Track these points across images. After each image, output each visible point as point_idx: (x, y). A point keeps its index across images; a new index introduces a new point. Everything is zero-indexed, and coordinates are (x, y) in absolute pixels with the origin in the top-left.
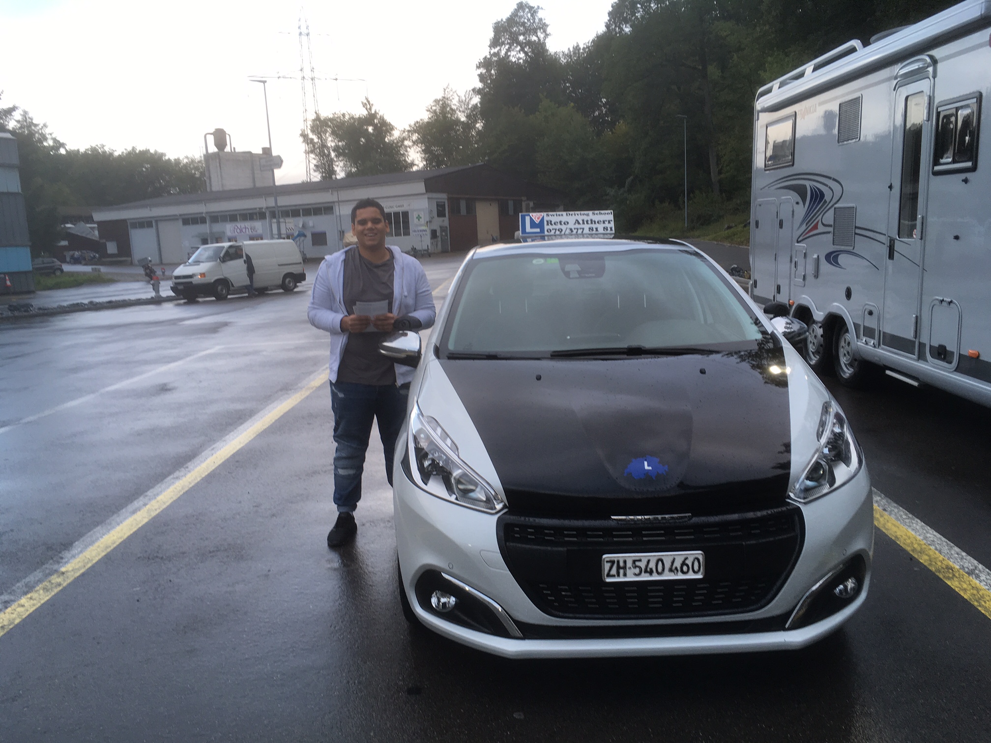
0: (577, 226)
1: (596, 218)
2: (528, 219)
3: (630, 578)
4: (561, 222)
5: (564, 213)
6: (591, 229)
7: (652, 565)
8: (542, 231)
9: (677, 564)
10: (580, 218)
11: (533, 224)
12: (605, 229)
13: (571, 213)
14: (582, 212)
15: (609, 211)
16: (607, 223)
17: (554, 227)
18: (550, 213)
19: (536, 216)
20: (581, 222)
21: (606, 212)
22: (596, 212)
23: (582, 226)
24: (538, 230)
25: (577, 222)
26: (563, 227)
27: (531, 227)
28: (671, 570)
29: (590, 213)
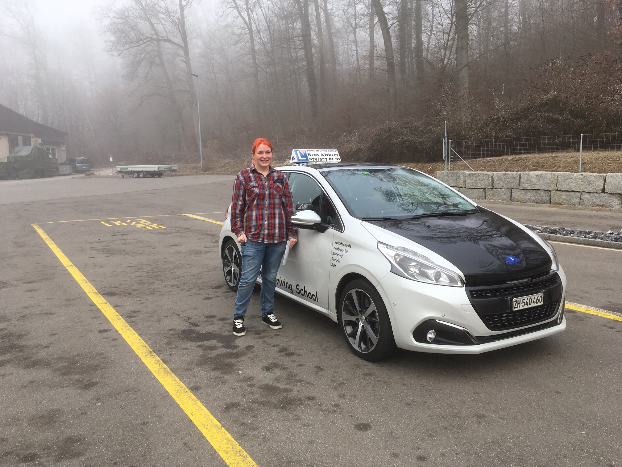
2: (298, 152)
3: (522, 308)
7: (528, 301)
9: (535, 300)
28: (533, 303)
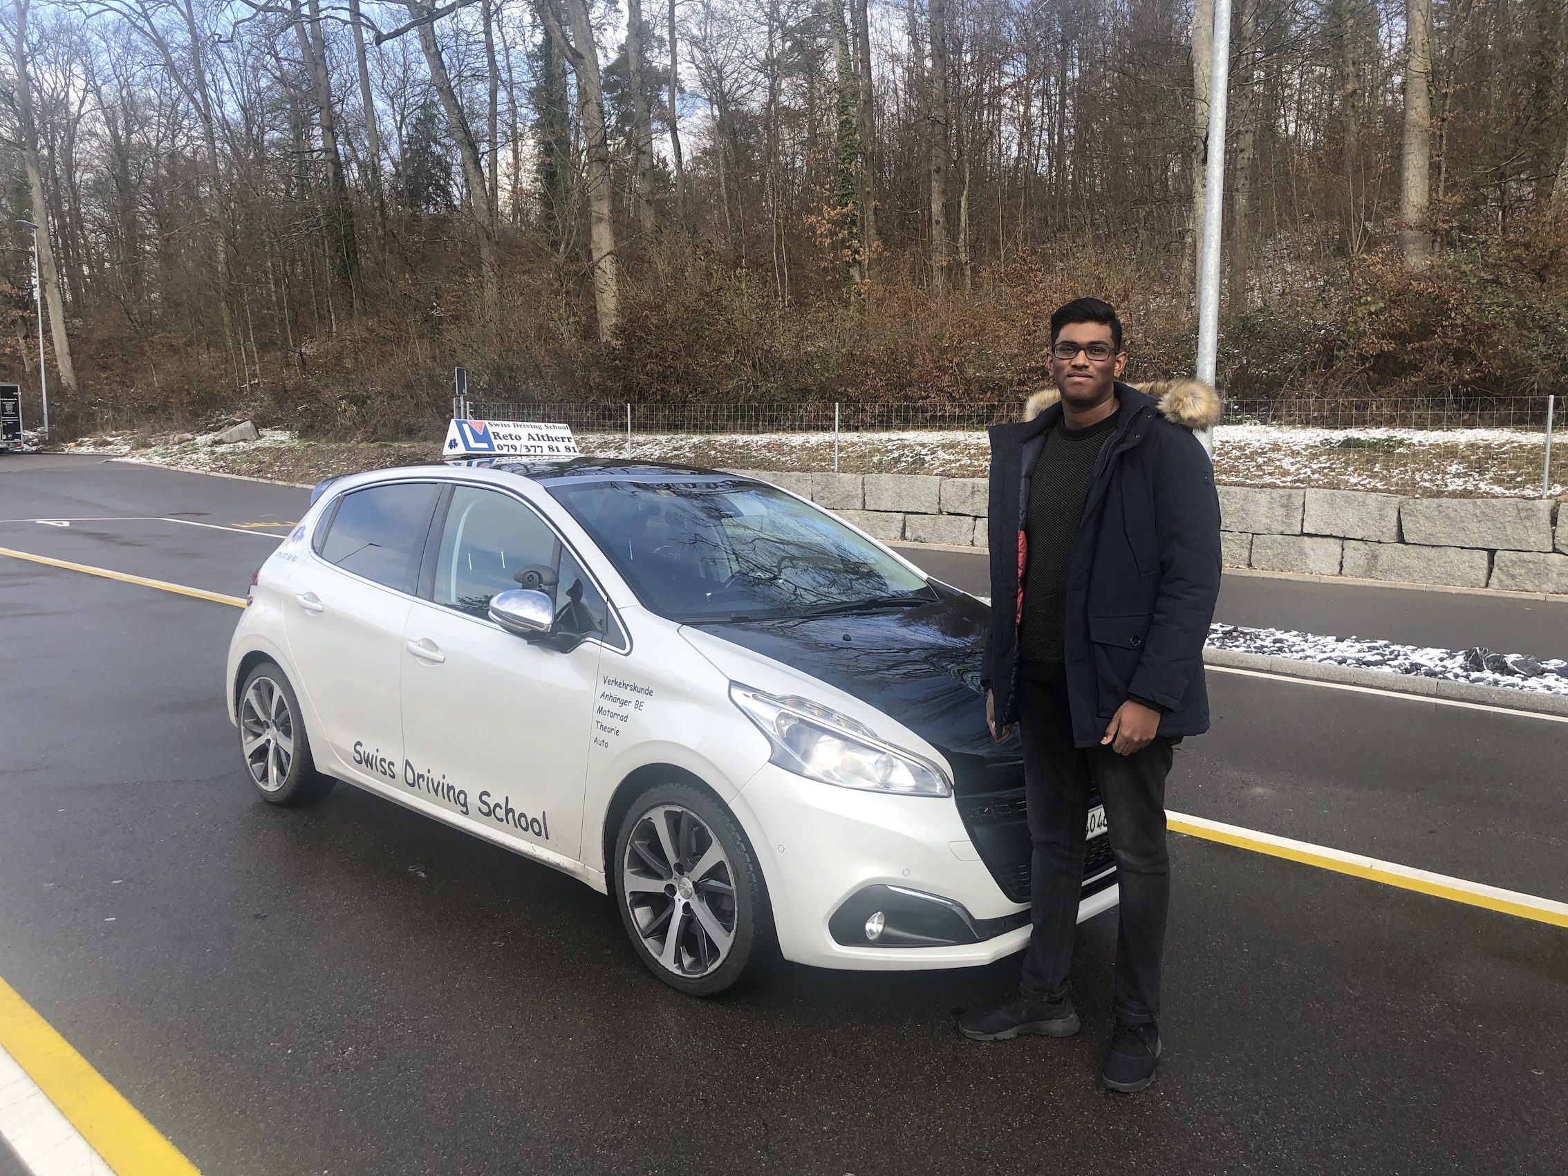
0: (532, 443)
1: (553, 433)
4: (510, 435)
5: (511, 423)
6: (551, 448)
8: (491, 447)
10: (534, 432)
11: (478, 438)
12: (567, 449)
13: (519, 423)
14: (533, 424)
15: (564, 425)
16: (566, 440)
17: (503, 442)
18: (493, 422)
19: (478, 424)
20: (536, 438)
21: (562, 425)
22: (549, 425)
23: (537, 443)
24: (485, 445)
25: (531, 437)
26: (515, 442)
27: (476, 441)
29: (542, 425)
